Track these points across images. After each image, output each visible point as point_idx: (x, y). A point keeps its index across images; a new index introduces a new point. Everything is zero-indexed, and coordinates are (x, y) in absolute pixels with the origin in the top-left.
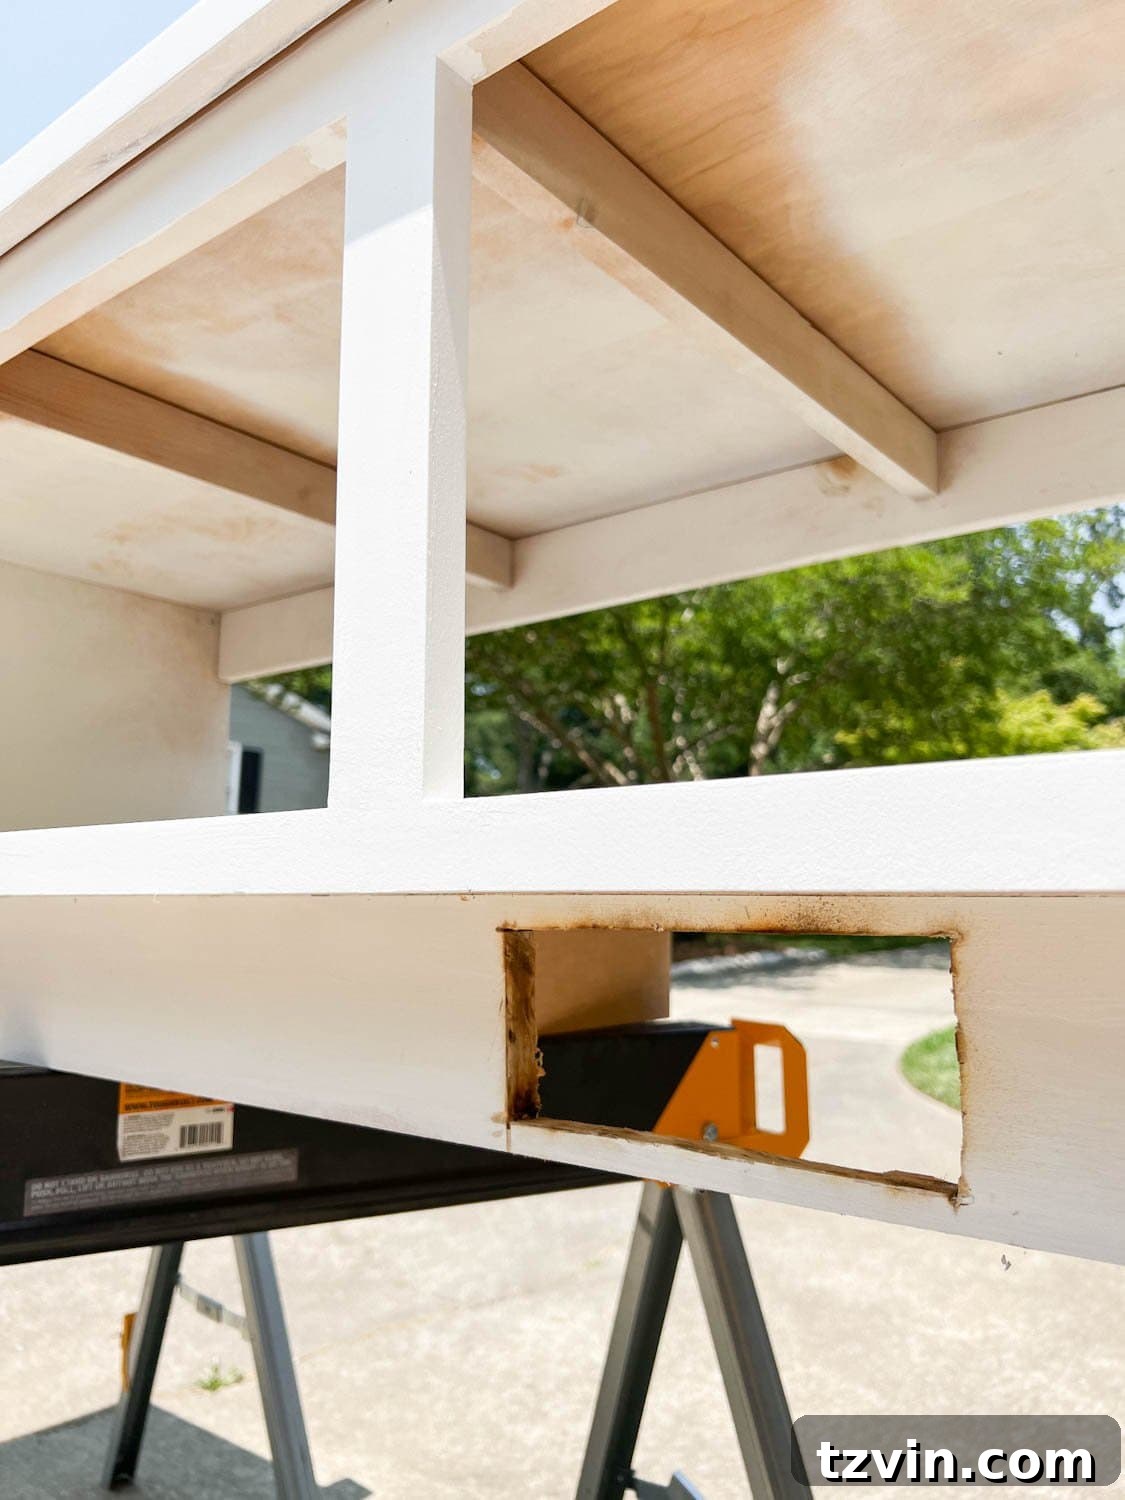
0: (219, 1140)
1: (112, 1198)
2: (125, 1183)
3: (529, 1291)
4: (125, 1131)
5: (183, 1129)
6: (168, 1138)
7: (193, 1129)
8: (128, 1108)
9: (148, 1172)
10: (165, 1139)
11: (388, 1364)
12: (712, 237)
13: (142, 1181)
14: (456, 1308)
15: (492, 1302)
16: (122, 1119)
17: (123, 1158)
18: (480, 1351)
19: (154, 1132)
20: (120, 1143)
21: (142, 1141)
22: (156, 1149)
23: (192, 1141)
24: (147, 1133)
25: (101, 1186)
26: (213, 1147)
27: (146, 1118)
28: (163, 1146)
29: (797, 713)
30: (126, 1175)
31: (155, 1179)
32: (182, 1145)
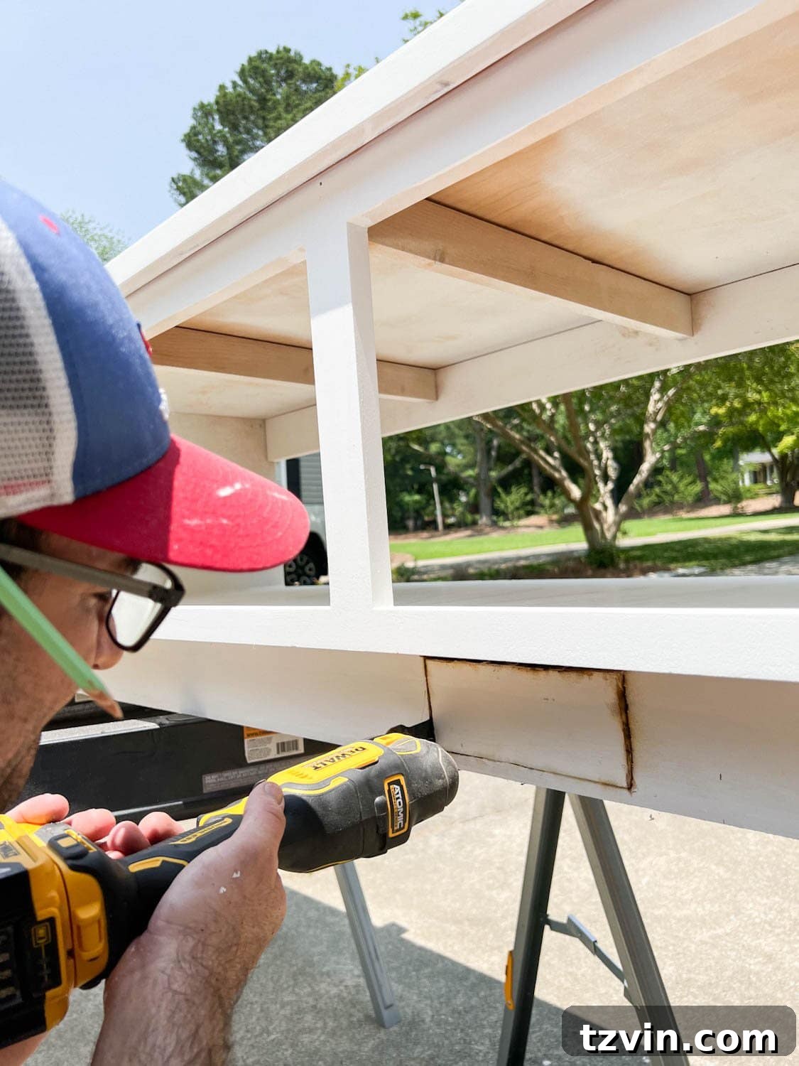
0: (297, 749)
1: (245, 782)
2: (251, 774)
3: (498, 811)
4: (248, 747)
5: (278, 745)
6: (270, 750)
7: (283, 744)
8: (249, 736)
9: (262, 767)
10: (269, 751)
11: (412, 857)
12: (520, 236)
13: (260, 772)
14: (452, 823)
15: (475, 818)
16: (246, 741)
17: (249, 761)
18: (469, 848)
19: (263, 747)
20: (247, 755)
21: (258, 752)
22: (266, 757)
23: (283, 750)
24: (259, 748)
25: (240, 776)
26: (295, 752)
27: (259, 740)
28: (268, 755)
29: (678, 396)
30: (252, 770)
31: (266, 771)
32: (278, 753)
